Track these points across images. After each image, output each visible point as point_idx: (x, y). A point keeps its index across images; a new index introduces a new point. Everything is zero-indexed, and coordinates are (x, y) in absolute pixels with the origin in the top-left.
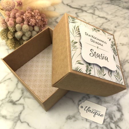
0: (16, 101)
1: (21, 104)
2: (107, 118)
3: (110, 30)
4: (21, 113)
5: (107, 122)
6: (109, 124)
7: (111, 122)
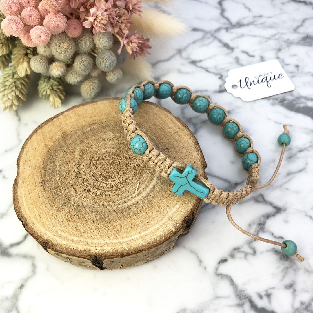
0: (12, 245)
1: (25, 257)
4: (22, 287)
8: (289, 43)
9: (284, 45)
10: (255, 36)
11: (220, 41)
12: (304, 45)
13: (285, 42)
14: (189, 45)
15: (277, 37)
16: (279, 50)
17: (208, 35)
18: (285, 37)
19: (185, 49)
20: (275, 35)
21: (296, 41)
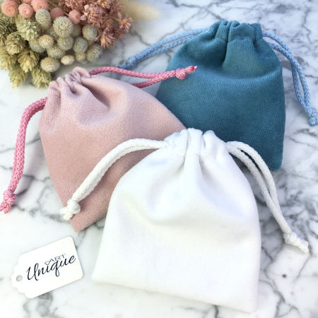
2: (302, 212)
3: (297, 7)
5: (302, 220)
6: (308, 223)
7: (312, 219)
8: (267, 12)
9: (263, 13)
10: (240, 8)
11: (213, 14)
12: (279, 12)
13: (264, 11)
14: (189, 19)
15: (257, 8)
16: (260, 18)
17: (203, 10)
18: (264, 7)
19: (186, 23)
20: (256, 6)
21: (273, 10)
